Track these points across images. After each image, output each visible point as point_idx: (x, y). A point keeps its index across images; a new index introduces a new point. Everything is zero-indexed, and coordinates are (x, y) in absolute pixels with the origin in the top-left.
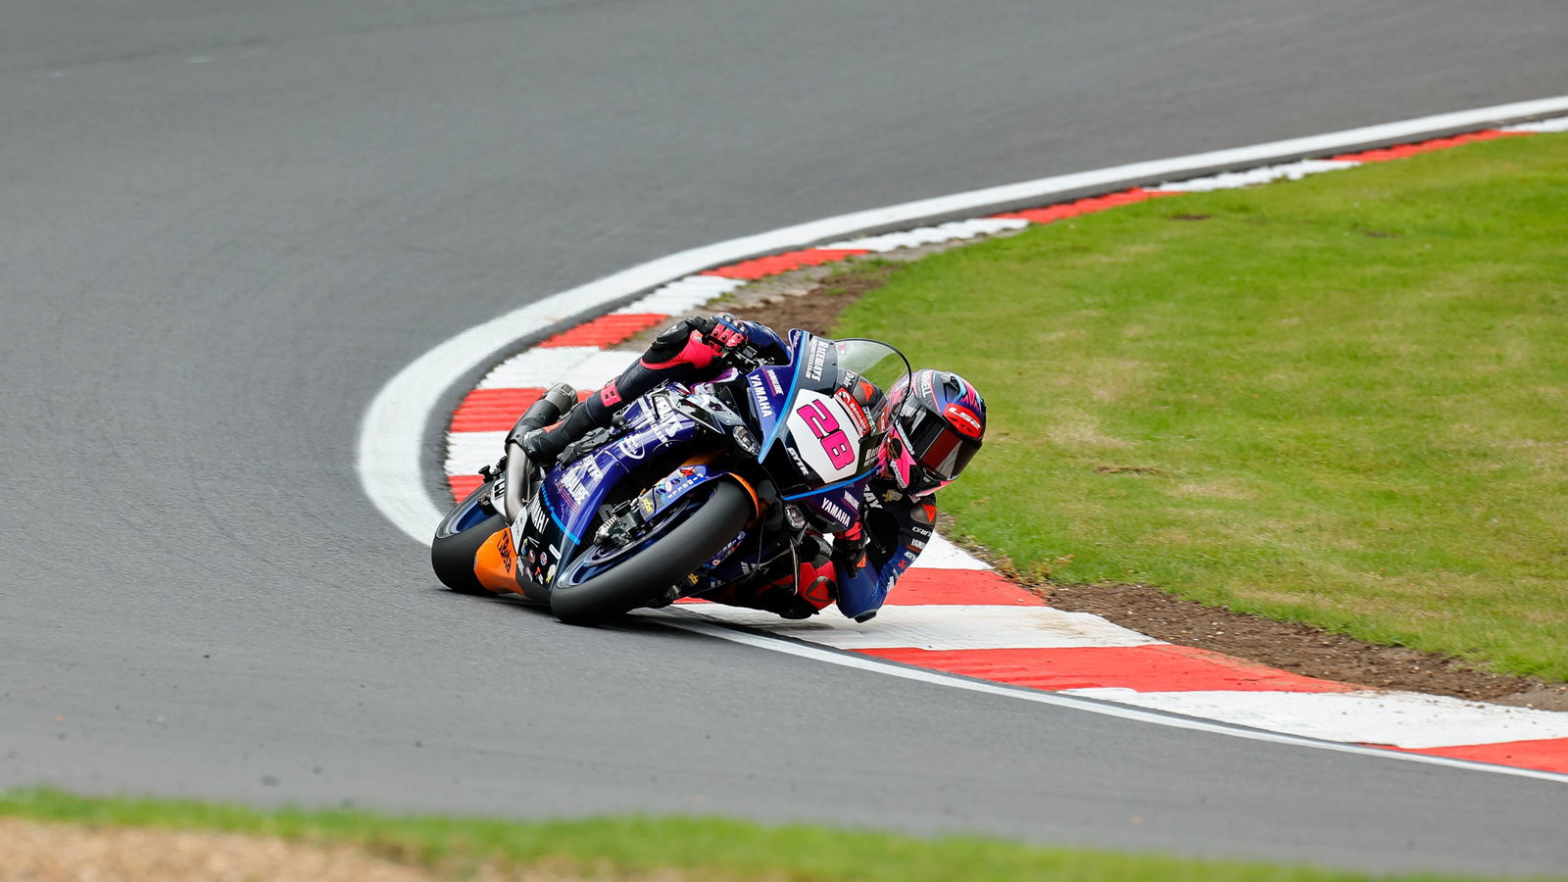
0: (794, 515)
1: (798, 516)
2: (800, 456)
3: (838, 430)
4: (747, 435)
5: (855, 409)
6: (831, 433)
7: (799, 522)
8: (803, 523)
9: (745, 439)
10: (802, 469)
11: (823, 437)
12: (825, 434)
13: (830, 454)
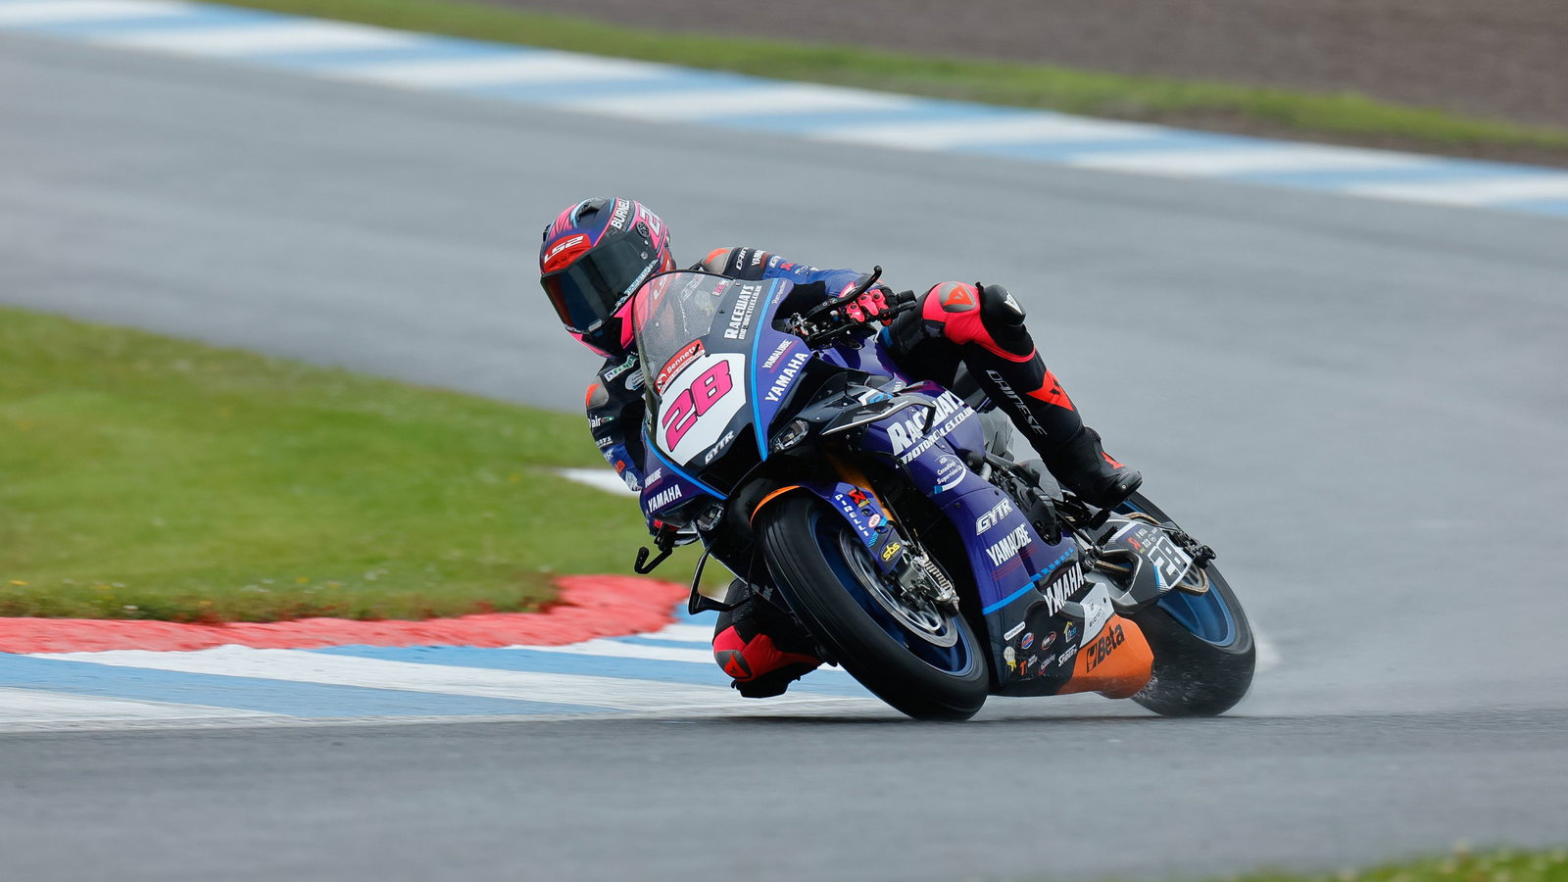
0: (791, 436)
1: (790, 430)
2: (713, 446)
3: (690, 391)
4: (707, 515)
5: (673, 366)
6: (693, 402)
7: (799, 428)
8: (799, 422)
9: (712, 515)
10: (727, 441)
11: (696, 414)
12: (693, 410)
13: (713, 400)
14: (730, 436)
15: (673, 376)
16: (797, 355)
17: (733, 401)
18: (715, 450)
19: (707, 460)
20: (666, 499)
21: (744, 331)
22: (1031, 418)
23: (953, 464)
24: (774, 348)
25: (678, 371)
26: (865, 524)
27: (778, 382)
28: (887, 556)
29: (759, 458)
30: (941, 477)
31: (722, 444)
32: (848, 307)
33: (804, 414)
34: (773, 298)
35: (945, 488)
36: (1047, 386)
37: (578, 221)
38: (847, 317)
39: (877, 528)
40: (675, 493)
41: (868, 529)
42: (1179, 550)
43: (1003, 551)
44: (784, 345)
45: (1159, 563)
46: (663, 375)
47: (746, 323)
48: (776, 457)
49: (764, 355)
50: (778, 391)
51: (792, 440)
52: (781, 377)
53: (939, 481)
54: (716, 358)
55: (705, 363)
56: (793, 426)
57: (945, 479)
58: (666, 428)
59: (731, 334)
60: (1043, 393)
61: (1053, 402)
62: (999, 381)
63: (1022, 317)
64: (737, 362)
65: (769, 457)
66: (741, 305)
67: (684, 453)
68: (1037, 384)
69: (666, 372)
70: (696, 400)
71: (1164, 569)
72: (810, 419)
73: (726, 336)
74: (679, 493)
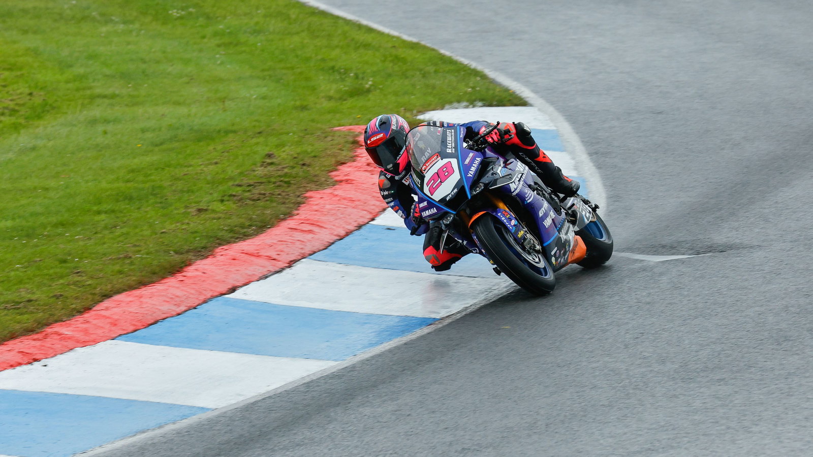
0: (478, 189)
2: (450, 194)
3: (437, 173)
5: (429, 163)
6: (439, 177)
7: (481, 186)
8: (481, 184)
9: (449, 218)
10: (455, 192)
11: (441, 182)
12: (439, 180)
13: (447, 177)
14: (456, 190)
15: (429, 167)
16: (477, 159)
17: (455, 177)
18: (450, 196)
19: (447, 199)
20: (430, 212)
21: (453, 149)
22: (536, 168)
23: (529, 192)
24: (467, 156)
25: (431, 165)
26: (510, 224)
27: (471, 169)
28: (519, 236)
29: (468, 198)
30: (527, 198)
31: (453, 193)
32: (486, 137)
33: (481, 181)
34: (460, 135)
35: (528, 201)
36: (541, 155)
37: (380, 128)
38: (486, 141)
39: (514, 225)
40: (434, 211)
41: (511, 226)
42: (587, 206)
43: (548, 222)
44: (471, 155)
45: (584, 213)
46: (425, 167)
47: (453, 146)
48: (473, 197)
49: (464, 159)
50: (472, 173)
51: (478, 190)
52: (472, 167)
53: (526, 199)
54: (446, 161)
55: (441, 163)
56: (478, 186)
57: (528, 198)
58: (429, 187)
59: (449, 151)
60: (540, 159)
61: (544, 161)
62: (524, 156)
63: (530, 133)
64: (454, 162)
65: (472, 197)
66: (449, 138)
67: (437, 196)
68: (538, 156)
69: (426, 166)
70: (440, 176)
71: (585, 215)
72: (485, 183)
73: (447, 151)
74: (435, 211)
